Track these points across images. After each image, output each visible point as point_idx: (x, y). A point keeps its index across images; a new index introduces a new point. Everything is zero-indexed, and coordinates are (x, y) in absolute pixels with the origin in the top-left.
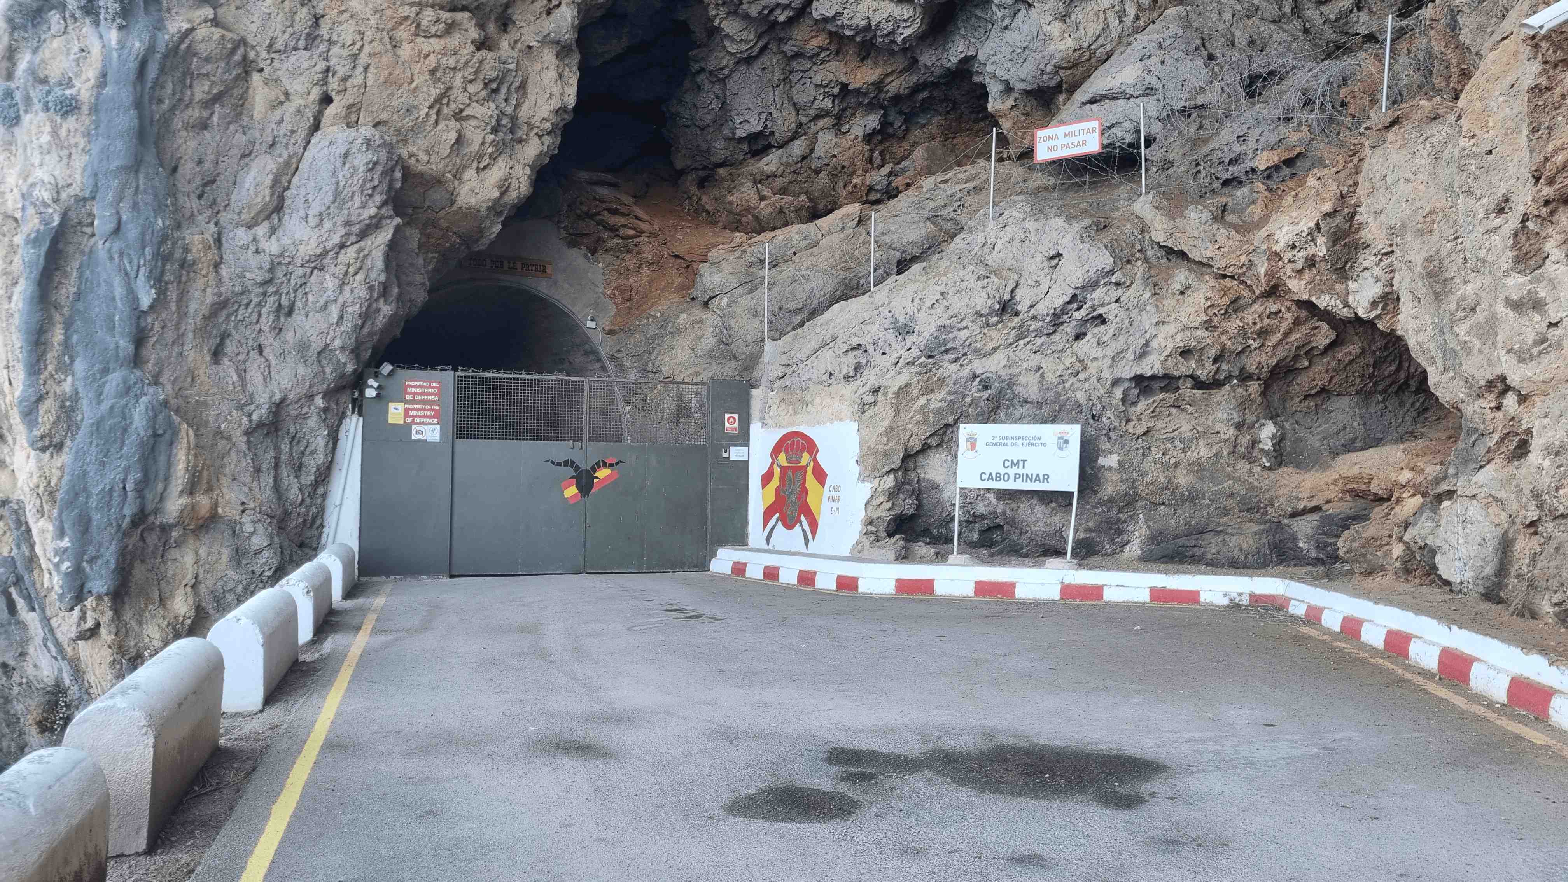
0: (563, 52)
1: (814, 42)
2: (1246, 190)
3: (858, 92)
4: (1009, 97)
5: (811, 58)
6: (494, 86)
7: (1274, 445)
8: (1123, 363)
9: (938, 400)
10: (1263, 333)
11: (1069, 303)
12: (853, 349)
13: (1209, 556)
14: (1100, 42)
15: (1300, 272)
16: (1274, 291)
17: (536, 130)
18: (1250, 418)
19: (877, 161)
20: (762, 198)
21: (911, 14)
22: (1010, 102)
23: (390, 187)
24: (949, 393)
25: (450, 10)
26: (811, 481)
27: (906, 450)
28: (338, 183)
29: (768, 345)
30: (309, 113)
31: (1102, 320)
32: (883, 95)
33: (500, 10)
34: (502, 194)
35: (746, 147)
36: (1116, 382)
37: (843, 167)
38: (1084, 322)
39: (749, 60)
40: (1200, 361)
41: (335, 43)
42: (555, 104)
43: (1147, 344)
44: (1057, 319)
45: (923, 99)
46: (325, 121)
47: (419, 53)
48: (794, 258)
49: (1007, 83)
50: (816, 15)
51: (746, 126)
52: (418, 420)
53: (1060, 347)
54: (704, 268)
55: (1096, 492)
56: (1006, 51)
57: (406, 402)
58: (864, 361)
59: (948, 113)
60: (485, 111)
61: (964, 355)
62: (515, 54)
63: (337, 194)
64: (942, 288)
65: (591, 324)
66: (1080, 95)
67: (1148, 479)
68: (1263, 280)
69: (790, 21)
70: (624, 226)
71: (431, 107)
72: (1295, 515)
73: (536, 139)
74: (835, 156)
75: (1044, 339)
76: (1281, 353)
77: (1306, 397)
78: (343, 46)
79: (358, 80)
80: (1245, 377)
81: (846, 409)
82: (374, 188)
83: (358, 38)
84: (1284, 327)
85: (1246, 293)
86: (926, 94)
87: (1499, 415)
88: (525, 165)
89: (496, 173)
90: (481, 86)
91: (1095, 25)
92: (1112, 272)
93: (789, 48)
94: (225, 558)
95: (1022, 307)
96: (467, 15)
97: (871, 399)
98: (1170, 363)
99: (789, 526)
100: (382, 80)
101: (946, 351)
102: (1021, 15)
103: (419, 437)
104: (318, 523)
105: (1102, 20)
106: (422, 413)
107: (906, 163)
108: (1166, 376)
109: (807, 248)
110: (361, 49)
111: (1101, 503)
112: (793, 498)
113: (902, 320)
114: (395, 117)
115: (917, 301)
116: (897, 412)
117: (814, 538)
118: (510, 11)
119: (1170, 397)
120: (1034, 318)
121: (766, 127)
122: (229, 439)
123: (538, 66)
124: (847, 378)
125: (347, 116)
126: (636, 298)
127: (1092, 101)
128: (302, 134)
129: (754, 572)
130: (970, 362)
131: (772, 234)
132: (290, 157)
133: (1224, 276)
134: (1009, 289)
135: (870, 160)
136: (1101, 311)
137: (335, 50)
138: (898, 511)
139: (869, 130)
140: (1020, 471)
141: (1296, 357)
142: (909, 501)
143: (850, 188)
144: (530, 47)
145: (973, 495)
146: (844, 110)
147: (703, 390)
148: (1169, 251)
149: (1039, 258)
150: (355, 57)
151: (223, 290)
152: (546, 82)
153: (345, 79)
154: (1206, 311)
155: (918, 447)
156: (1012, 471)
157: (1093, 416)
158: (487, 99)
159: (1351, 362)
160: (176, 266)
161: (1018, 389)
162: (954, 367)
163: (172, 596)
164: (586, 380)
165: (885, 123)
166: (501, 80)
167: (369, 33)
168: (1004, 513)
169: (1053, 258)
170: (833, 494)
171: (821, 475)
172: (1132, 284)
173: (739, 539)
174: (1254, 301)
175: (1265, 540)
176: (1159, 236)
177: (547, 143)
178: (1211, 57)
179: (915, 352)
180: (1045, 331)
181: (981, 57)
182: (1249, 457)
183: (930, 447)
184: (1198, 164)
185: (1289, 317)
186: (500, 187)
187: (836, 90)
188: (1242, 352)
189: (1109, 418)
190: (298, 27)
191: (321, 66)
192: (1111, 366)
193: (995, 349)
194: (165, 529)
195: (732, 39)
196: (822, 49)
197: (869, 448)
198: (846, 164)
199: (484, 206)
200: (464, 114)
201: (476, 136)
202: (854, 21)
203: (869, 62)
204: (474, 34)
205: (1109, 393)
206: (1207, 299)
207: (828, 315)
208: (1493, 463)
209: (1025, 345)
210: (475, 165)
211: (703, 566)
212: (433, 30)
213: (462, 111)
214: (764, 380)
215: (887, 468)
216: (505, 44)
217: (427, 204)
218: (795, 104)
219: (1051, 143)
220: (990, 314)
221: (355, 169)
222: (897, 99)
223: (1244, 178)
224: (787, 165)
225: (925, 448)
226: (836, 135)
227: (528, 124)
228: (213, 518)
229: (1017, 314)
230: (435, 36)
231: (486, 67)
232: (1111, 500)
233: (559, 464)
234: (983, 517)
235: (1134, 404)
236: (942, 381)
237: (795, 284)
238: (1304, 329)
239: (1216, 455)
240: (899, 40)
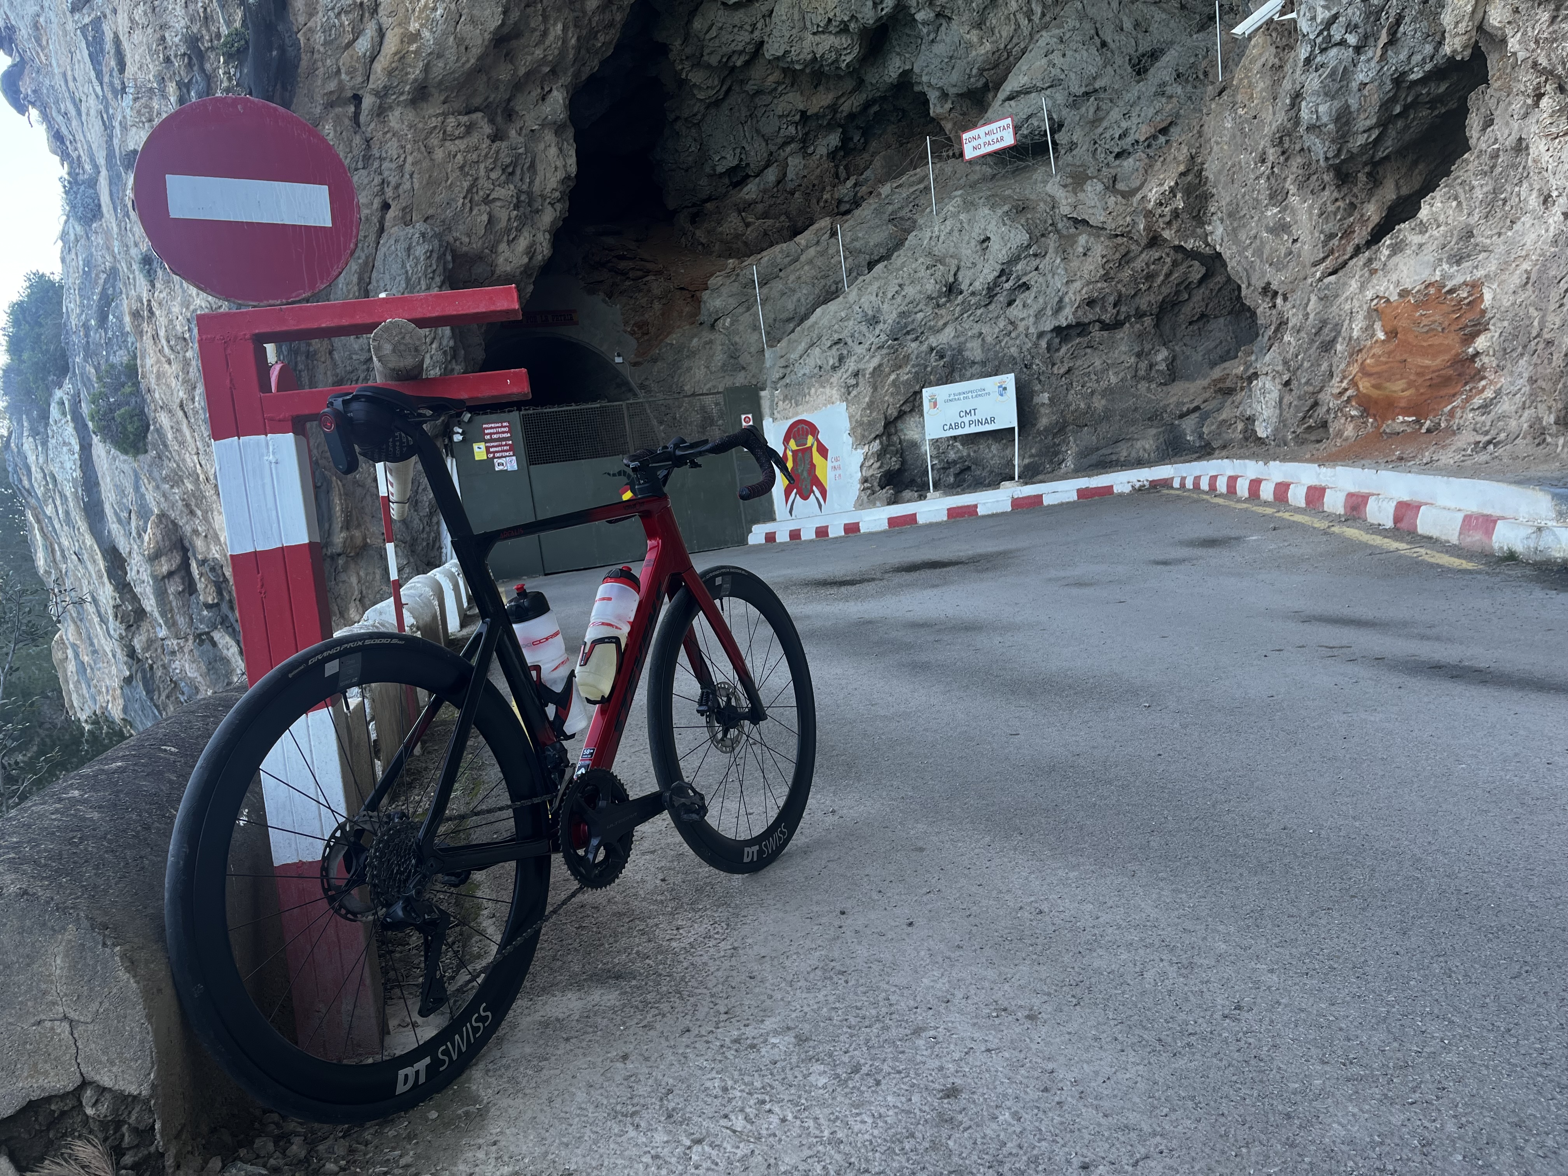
0: (559, 130)
1: (771, 79)
2: (1131, 160)
3: (817, 116)
4: (946, 101)
5: (770, 93)
6: (510, 170)
7: (1167, 366)
8: (1044, 319)
9: (905, 374)
10: (1150, 277)
11: (999, 277)
12: (836, 343)
13: (1122, 459)
14: (1015, 41)
15: (1169, 223)
16: (1154, 241)
17: (548, 200)
18: (1147, 347)
19: (843, 175)
20: (748, 225)
21: (849, 42)
22: (948, 105)
23: (445, 269)
24: (913, 366)
25: (467, 113)
26: (817, 457)
27: (886, 418)
28: (407, 272)
29: (768, 353)
30: (375, 220)
31: (1026, 287)
32: (838, 116)
33: (504, 105)
34: (531, 259)
35: (726, 181)
36: (1041, 335)
37: (814, 186)
38: (1013, 290)
39: (717, 103)
40: (1104, 309)
41: (385, 159)
42: (561, 175)
43: (1061, 300)
44: (991, 292)
45: (875, 113)
46: (387, 224)
47: (449, 154)
48: (781, 274)
49: (941, 89)
50: (768, 56)
51: (724, 162)
52: (497, 455)
53: (995, 314)
54: (706, 295)
55: (1034, 425)
56: (936, 61)
57: (486, 441)
58: (845, 352)
59: (900, 121)
60: (505, 192)
61: (922, 333)
62: (522, 139)
63: (408, 280)
64: (900, 281)
65: (618, 360)
66: (1002, 95)
67: (1072, 408)
68: (1144, 234)
69: (747, 63)
70: (633, 269)
71: (464, 198)
72: (1182, 416)
73: (549, 207)
74: (805, 176)
75: (982, 310)
76: (1165, 291)
77: (1190, 323)
78: (391, 160)
79: (407, 186)
80: (1140, 315)
81: (835, 393)
82: (434, 271)
83: (402, 151)
84: (1165, 269)
85: (1133, 247)
86: (876, 108)
87: (1274, 312)
88: (545, 231)
89: (523, 243)
90: (500, 172)
91: (1007, 28)
92: (1029, 246)
93: (750, 87)
94: (378, 577)
95: (964, 287)
96: (479, 115)
97: (853, 381)
98: (1080, 313)
99: (805, 497)
100: (424, 182)
101: (908, 333)
102: (943, 28)
103: (501, 468)
104: (437, 545)
105: (1012, 23)
106: (499, 449)
107: (867, 173)
108: (1078, 324)
109: (790, 264)
110: (405, 161)
111: (1039, 433)
112: (805, 474)
113: (870, 313)
114: (439, 211)
115: (881, 294)
116: (875, 389)
117: (825, 501)
118: (512, 104)
119: (1084, 340)
120: (973, 294)
121: (741, 160)
122: (363, 486)
123: (542, 146)
124: (834, 368)
125: (403, 217)
126: (653, 330)
127: (1010, 98)
128: (372, 238)
129: (783, 537)
130: (927, 338)
131: (759, 256)
132: (367, 257)
133: (1117, 236)
134: (952, 273)
135: (837, 176)
136: (1024, 280)
137: (386, 165)
138: (886, 468)
139: (832, 148)
140: (973, 418)
141: (1178, 293)
142: (894, 459)
143: (822, 204)
144: (532, 131)
145: (943, 447)
146: (807, 134)
147: (720, 398)
148: (1076, 221)
149: (973, 243)
150: (401, 167)
151: (338, 371)
152: (550, 158)
153: (397, 187)
154: (1103, 267)
155: (895, 414)
156: (966, 420)
157: (1026, 366)
158: (507, 182)
159: (1220, 289)
160: (304, 358)
161: (967, 354)
162: (914, 345)
163: (347, 609)
164: (623, 404)
165: (845, 140)
166: (514, 164)
167: (409, 146)
168: (969, 455)
169: (984, 241)
170: (836, 464)
171: (823, 451)
172: (1046, 253)
173: (769, 516)
174: (1141, 252)
175: (1161, 440)
176: (1065, 210)
177: (558, 209)
178: (1104, 44)
179: (883, 337)
180: (983, 303)
181: (916, 70)
182: (1148, 379)
183: (905, 413)
184: (1095, 143)
185: (1168, 260)
186: (527, 254)
187: (797, 117)
188: (1135, 294)
189: (1038, 365)
190: (355, 152)
191: (377, 180)
192: (1035, 323)
193: (945, 325)
194: (334, 557)
195: (700, 88)
196: (778, 83)
197: (857, 421)
198: (815, 182)
199: (518, 271)
200: (491, 198)
201: (503, 215)
202: (801, 56)
203: (821, 88)
204: (488, 129)
205: (1036, 345)
206: (1103, 257)
207: (813, 319)
208: (1273, 348)
209: (969, 317)
210: (505, 238)
211: (743, 541)
212: (457, 133)
213: (488, 195)
214: (769, 383)
215: (873, 436)
216: (513, 133)
217: (474, 277)
218: (763, 136)
219: (975, 143)
220: (940, 297)
221: (417, 259)
222: (852, 116)
223: (1131, 150)
224: (765, 191)
225: (901, 415)
226: (804, 158)
227: (541, 196)
228: (365, 546)
229: (961, 292)
230: (459, 138)
231: (502, 155)
232: (1046, 429)
233: (614, 475)
234: (955, 462)
235: (1058, 350)
236: (907, 358)
237: (784, 297)
238: (1182, 268)
239: (1122, 380)
240: (843, 66)
